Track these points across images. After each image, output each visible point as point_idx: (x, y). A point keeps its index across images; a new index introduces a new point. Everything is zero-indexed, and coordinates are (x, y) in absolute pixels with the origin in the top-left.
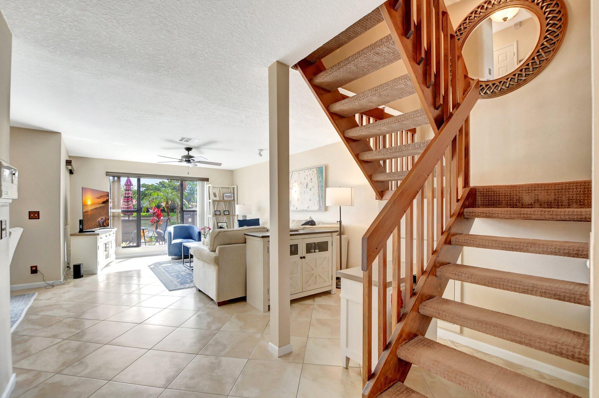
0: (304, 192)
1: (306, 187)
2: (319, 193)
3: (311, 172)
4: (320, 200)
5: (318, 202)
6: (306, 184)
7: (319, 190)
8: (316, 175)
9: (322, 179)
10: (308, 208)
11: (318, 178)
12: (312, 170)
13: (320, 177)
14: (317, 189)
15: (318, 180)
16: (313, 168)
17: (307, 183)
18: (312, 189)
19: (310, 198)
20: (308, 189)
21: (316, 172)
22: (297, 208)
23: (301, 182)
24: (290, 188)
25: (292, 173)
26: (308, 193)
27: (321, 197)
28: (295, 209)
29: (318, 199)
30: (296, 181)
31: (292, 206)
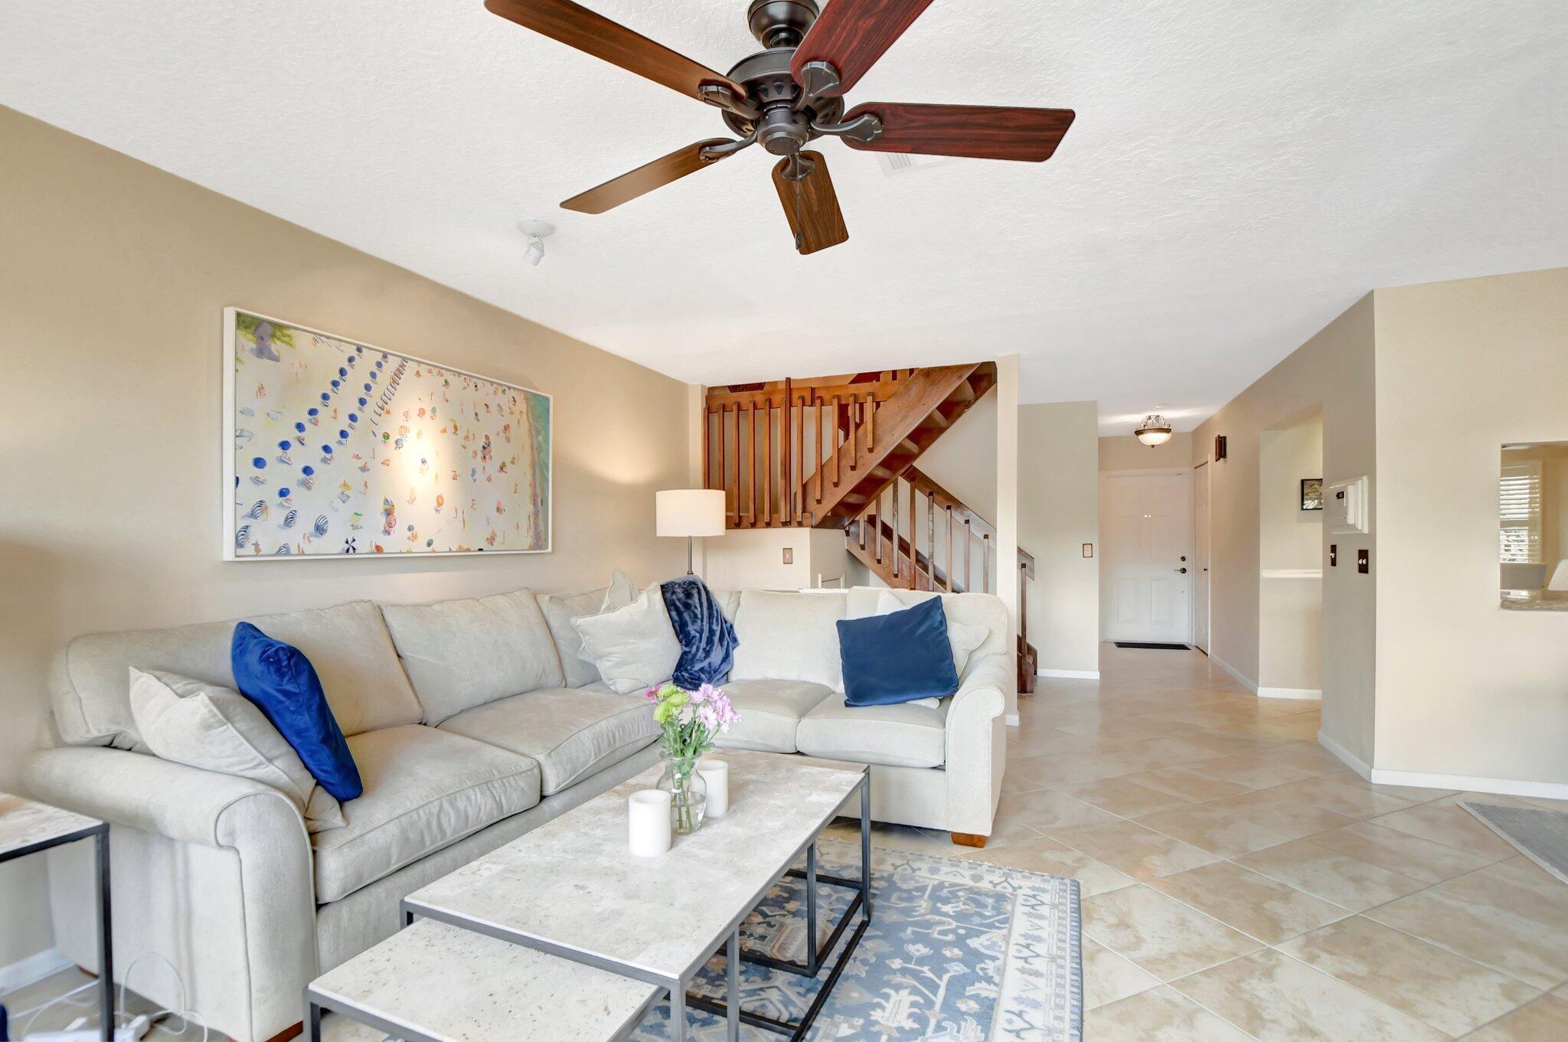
0: (474, 472)
1: (480, 455)
2: (535, 486)
3: (504, 400)
4: (537, 514)
5: (532, 519)
6: (482, 442)
7: (534, 475)
8: (525, 416)
10: (491, 540)
11: (534, 432)
12: (512, 393)
13: (539, 432)
14: (529, 471)
15: (532, 439)
16: (514, 389)
17: (487, 437)
18: (509, 467)
19: (499, 503)
20: (492, 467)
21: (524, 408)
22: (429, 544)
23: (456, 428)
24: (386, 436)
25: (399, 361)
26: (489, 479)
27: (540, 503)
28: (419, 547)
29: (531, 508)
30: (428, 413)
31: (400, 529)
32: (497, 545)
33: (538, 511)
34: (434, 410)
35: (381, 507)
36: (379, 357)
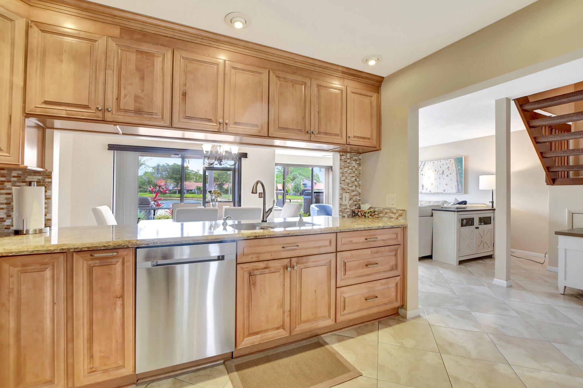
0: (440, 178)
1: (441, 174)
2: (457, 179)
3: (448, 162)
4: (458, 185)
5: (456, 186)
6: (442, 172)
7: (457, 176)
8: (454, 164)
9: (462, 167)
10: (444, 191)
11: (457, 167)
12: (449, 160)
13: (458, 166)
14: (455, 176)
16: (451, 159)
17: (443, 170)
18: (449, 175)
19: (446, 183)
20: (444, 176)
21: (454, 162)
22: (430, 191)
23: (436, 170)
24: (422, 175)
25: (425, 162)
26: (444, 179)
27: (459, 182)
28: (428, 192)
29: (456, 184)
30: (430, 169)
31: (425, 189)
32: (446, 192)
33: (459, 184)
34: (431, 168)
35: (421, 186)
36: (421, 163)
